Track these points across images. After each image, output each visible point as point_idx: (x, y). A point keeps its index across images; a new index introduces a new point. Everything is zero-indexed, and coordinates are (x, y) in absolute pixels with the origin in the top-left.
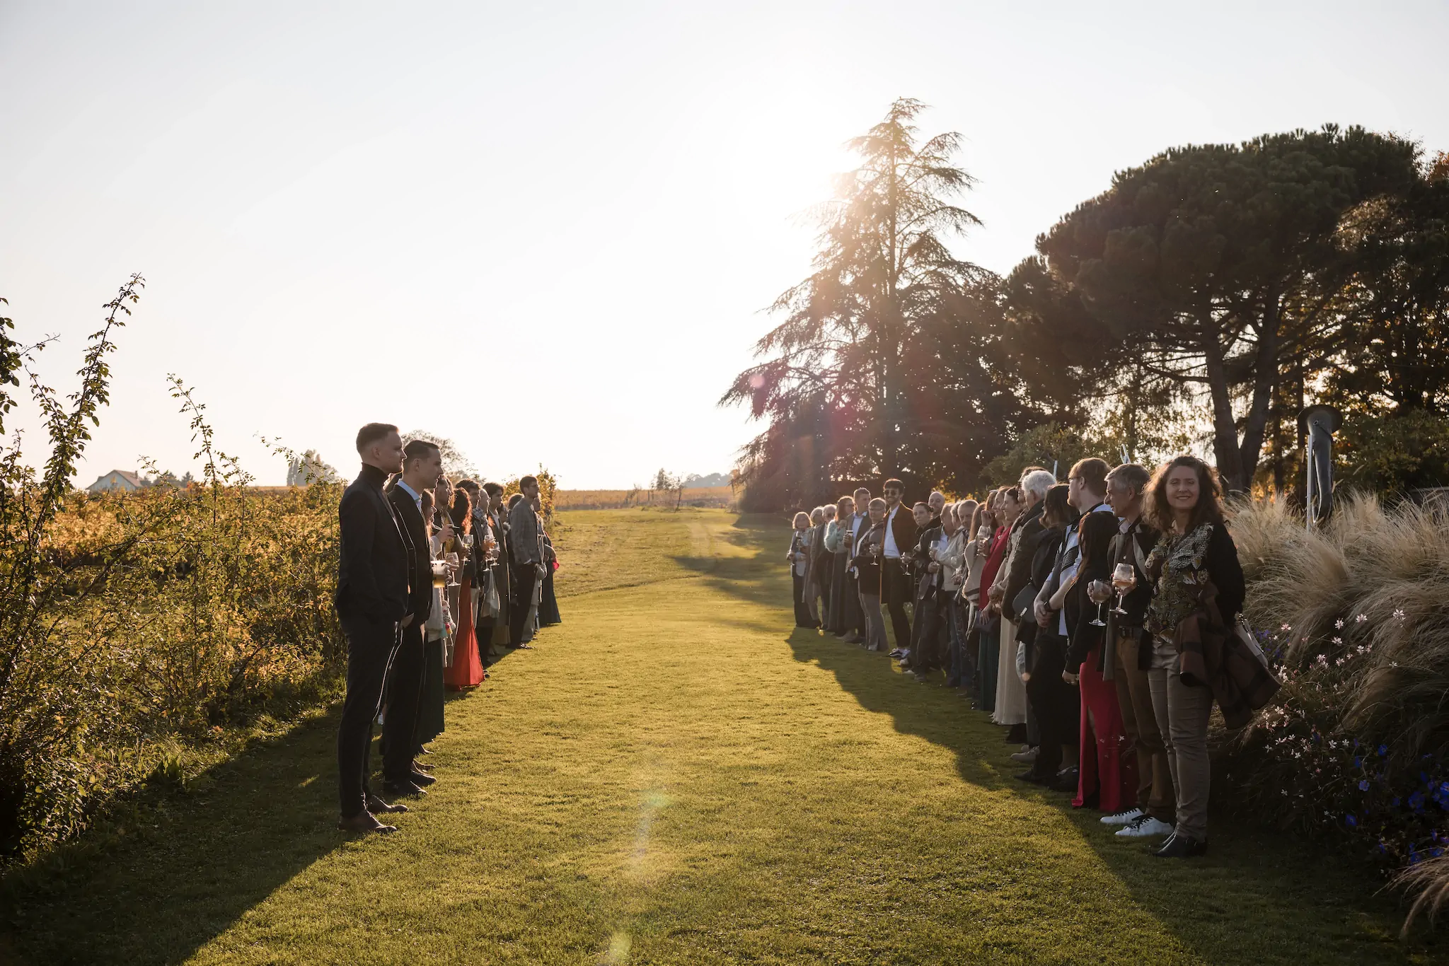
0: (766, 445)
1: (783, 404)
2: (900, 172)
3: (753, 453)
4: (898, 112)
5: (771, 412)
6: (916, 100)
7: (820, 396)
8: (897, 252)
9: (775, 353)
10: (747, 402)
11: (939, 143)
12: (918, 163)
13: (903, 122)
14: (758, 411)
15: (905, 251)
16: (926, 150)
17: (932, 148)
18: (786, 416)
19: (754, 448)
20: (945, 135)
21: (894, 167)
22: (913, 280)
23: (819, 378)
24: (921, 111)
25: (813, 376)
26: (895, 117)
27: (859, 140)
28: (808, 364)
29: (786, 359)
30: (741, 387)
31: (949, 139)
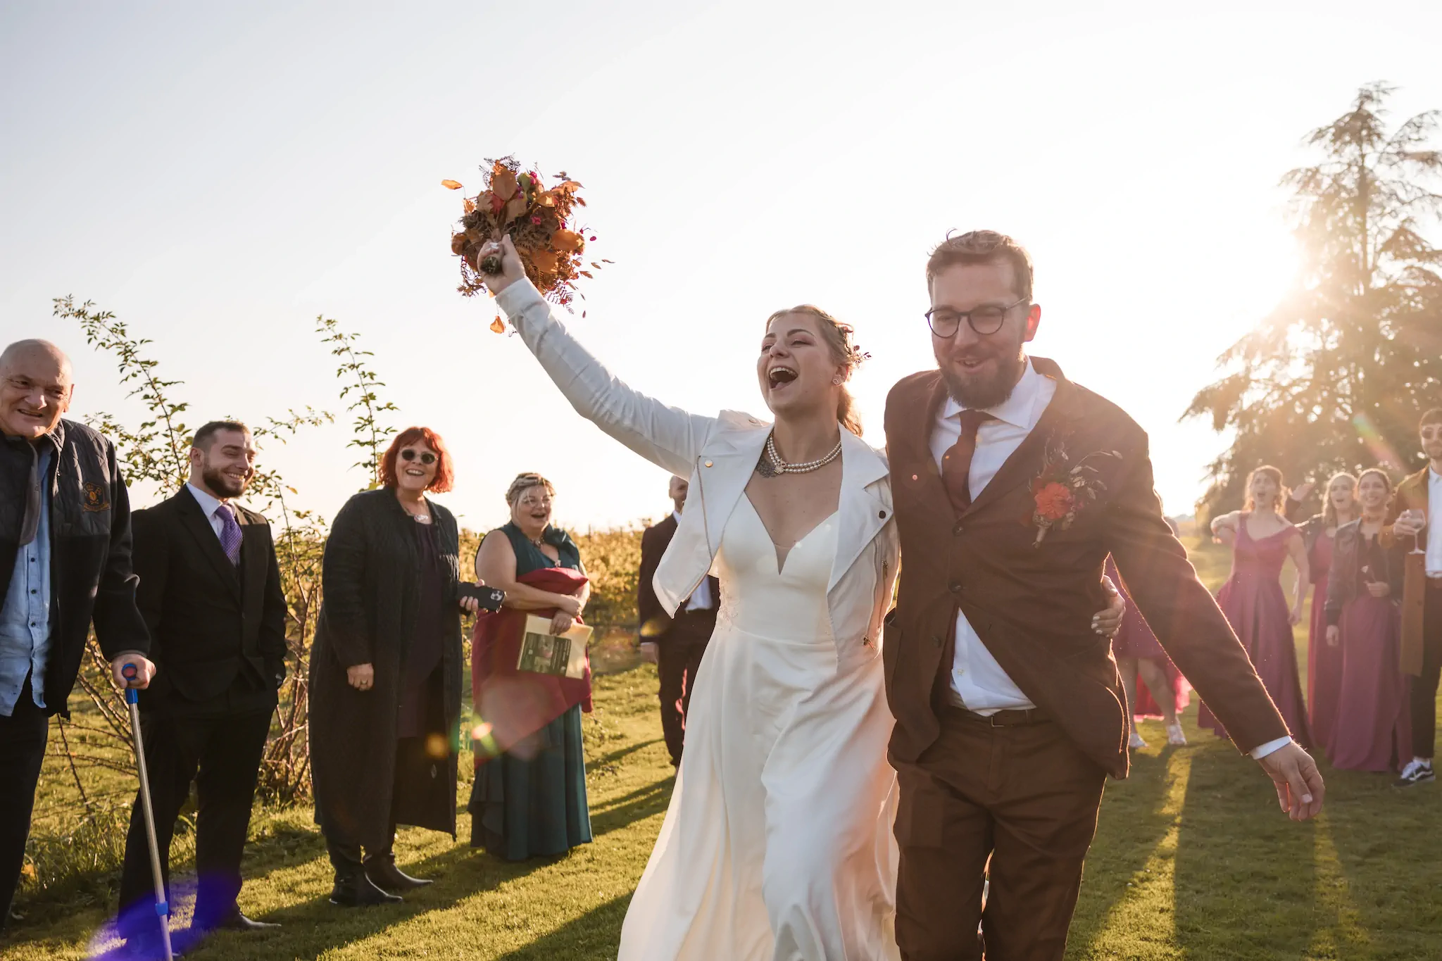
0: (1230, 463)
1: (1245, 418)
2: (1369, 163)
3: (1215, 472)
4: (1366, 97)
5: (1235, 425)
6: (1385, 82)
7: (1289, 406)
8: (1370, 249)
9: (1236, 366)
10: (1208, 417)
11: (1415, 125)
12: (1390, 149)
13: (1370, 107)
14: (1219, 425)
15: (1379, 247)
16: (1401, 134)
17: (1408, 130)
18: (1251, 429)
19: (1216, 468)
20: (1421, 116)
21: (1363, 156)
22: (1388, 279)
23: (1285, 389)
24: (1392, 93)
25: (1277, 387)
26: (1362, 103)
27: (1320, 134)
28: (1273, 374)
29: (1248, 370)
30: (1200, 403)
31: (1426, 119)
